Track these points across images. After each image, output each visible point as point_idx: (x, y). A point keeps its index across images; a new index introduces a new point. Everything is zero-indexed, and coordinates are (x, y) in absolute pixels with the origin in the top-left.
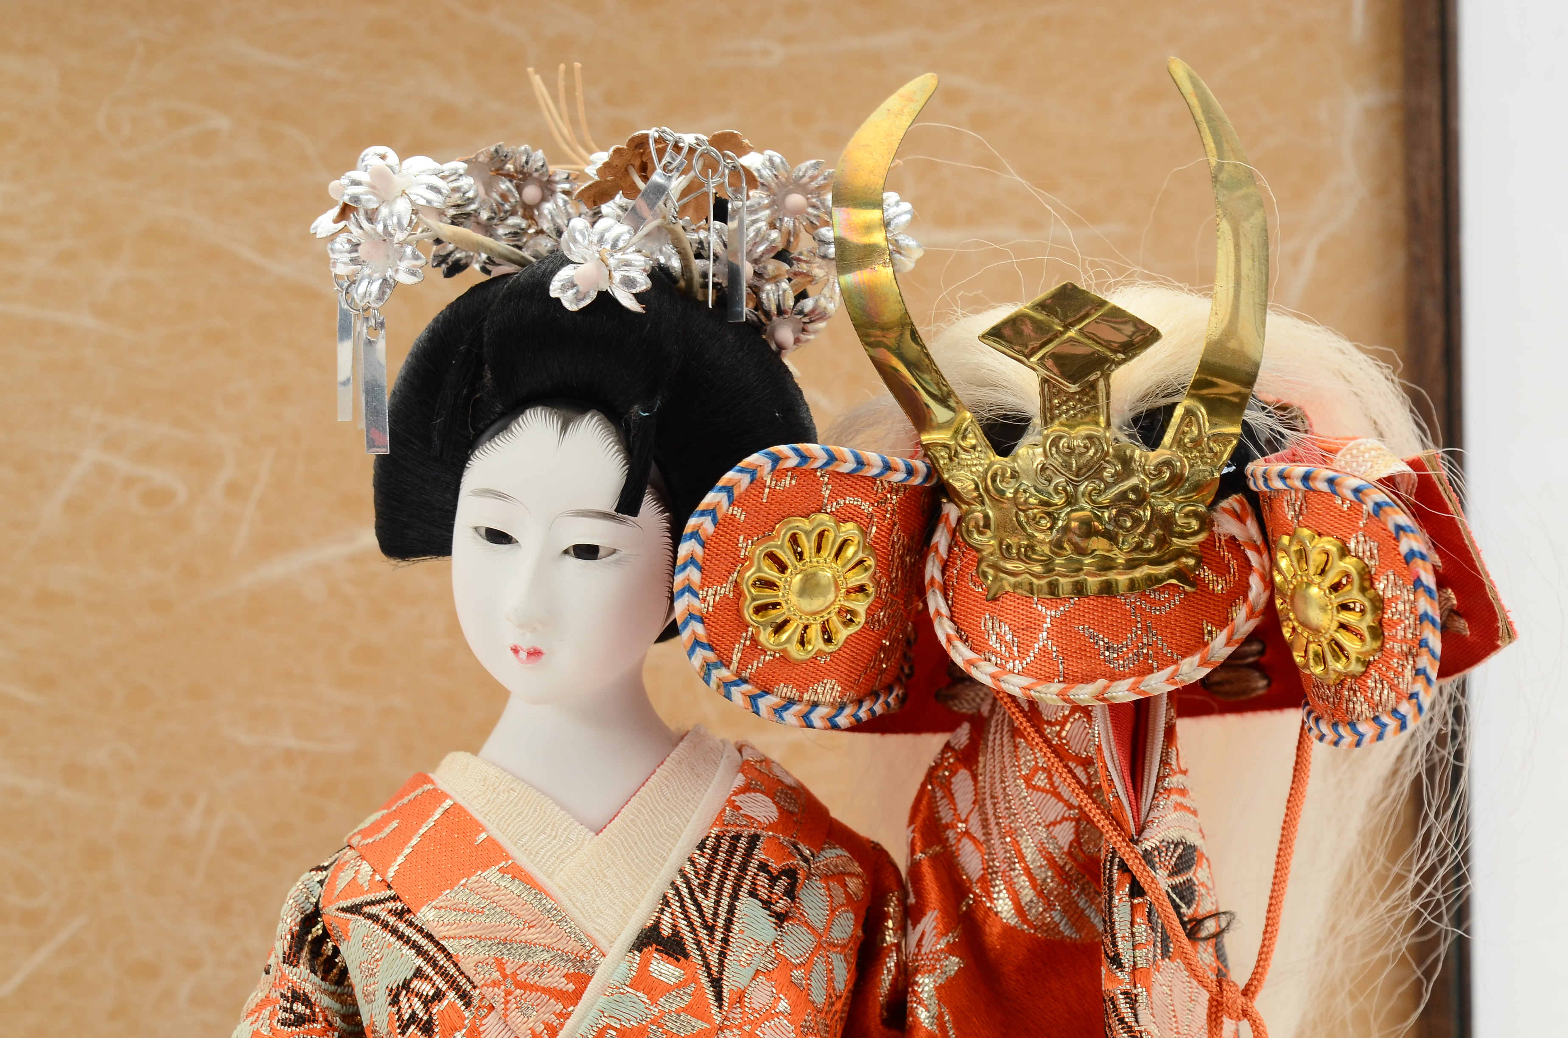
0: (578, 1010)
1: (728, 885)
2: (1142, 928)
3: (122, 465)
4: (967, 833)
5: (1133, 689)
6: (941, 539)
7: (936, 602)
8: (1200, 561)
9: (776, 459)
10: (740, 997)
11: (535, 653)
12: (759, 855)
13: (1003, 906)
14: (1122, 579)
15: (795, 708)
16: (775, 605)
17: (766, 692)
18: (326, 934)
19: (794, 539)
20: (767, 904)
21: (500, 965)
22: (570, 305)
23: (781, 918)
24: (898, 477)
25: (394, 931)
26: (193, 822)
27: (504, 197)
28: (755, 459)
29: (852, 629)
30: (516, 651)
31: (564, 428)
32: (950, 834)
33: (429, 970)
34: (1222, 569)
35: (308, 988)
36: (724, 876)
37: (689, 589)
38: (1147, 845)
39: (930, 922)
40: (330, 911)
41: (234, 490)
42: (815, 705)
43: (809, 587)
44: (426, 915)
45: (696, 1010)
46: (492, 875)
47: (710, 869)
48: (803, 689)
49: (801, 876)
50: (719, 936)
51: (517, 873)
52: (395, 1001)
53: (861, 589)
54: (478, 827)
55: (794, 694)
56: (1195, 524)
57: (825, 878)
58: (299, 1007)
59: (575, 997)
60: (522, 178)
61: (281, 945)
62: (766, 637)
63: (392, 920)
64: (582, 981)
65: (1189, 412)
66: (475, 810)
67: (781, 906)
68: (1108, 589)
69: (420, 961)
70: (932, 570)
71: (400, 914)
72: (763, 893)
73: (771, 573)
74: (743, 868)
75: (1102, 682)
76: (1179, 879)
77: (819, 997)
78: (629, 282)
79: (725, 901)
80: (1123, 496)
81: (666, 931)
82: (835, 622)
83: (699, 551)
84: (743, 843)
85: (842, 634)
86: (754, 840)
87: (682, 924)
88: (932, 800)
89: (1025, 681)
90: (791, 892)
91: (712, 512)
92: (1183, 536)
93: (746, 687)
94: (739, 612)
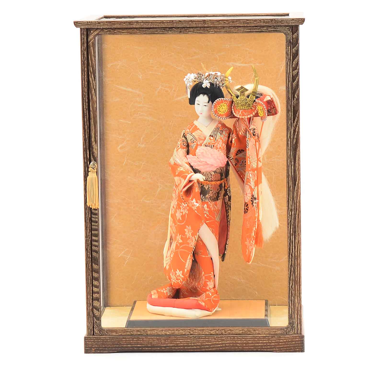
0: (205, 141)
1: (217, 132)
2: (249, 135)
3: (163, 88)
4: (238, 127)
5: (247, 117)
6: (233, 104)
7: (233, 109)
8: (252, 107)
9: (219, 99)
10: (217, 140)
11: (201, 113)
12: (219, 129)
13: (240, 133)
14: (246, 108)
15: (222, 118)
16: (220, 110)
17: (219, 117)
18: (185, 135)
19: (221, 105)
20: (220, 133)
21: (199, 138)
22: (204, 87)
23: (221, 134)
24: (229, 100)
25: (191, 135)
26: (171, 124)
27: (199, 76)
28: (217, 99)
29: (226, 112)
30: (200, 113)
31: (204, 96)
32: (236, 127)
33: (193, 138)
34: (254, 107)
35: (184, 139)
36: (217, 131)
37: (213, 109)
38: (250, 128)
39: (234, 134)
40: (186, 133)
41: (174, 90)
42: (223, 118)
43: (222, 108)
44: (193, 134)
45: (214, 141)
46: (198, 131)
47: (215, 130)
48: (222, 116)
49: (223, 131)
50: (216, 135)
51: (200, 130)
52: (191, 140)
53: (227, 109)
54: (197, 127)
55: (221, 117)
56: (251, 104)
57: (225, 131)
58: (183, 141)
59: (205, 140)
60: (200, 75)
61: (182, 136)
62: (219, 113)
63: (190, 134)
64: (205, 139)
65: (251, 96)
66: (197, 125)
67: (221, 133)
68: (245, 109)
69: (193, 137)
70: (233, 107)
71: (191, 134)
72: (220, 132)
73: (219, 108)
74: (218, 130)
75: (244, 116)
76: (253, 131)
77: (224, 140)
78: (208, 86)
79: (217, 133)
80: (246, 102)
81: (212, 135)
82: (225, 111)
83: (214, 106)
84: (218, 128)
85: (225, 112)
86: (219, 128)
87: (213, 134)
88: (235, 125)
89: (239, 116)
90: (222, 132)
91: (215, 103)
92: (250, 105)
93: (218, 116)
94: (217, 111)
